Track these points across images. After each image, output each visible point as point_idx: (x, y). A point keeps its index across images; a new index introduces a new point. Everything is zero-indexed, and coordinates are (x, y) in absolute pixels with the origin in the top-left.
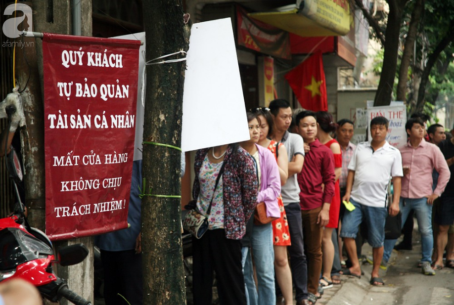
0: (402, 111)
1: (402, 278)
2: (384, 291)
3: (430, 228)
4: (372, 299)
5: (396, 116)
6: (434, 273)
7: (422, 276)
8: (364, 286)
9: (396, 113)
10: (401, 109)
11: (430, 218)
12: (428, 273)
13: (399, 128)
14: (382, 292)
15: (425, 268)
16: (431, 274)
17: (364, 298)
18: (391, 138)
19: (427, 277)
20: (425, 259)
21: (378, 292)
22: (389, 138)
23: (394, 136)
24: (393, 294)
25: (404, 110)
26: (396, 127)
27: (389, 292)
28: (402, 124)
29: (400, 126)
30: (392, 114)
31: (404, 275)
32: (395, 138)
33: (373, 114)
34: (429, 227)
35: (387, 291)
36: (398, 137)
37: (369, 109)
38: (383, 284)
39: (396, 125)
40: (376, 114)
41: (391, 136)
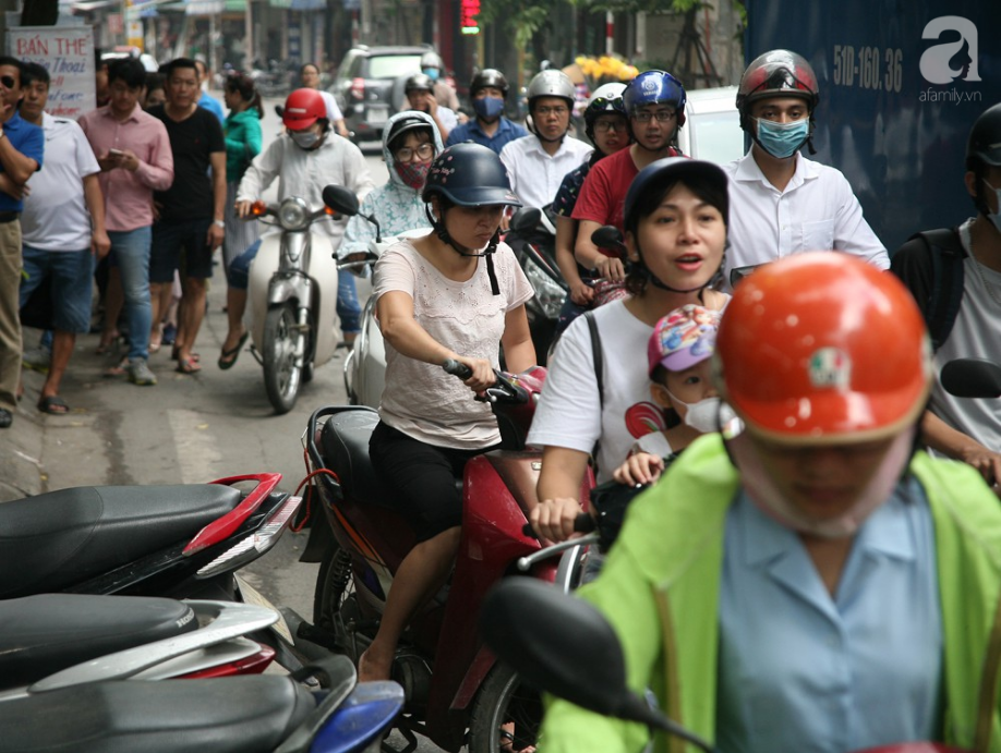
0: (84, 40)
1: (93, 393)
2: (75, 424)
3: (145, 290)
4: (59, 443)
5: (72, 48)
6: (154, 381)
7: (132, 388)
8: (32, 416)
9: (71, 42)
10: (80, 35)
11: (146, 267)
12: (142, 382)
13: (79, 75)
14: (70, 426)
15: (136, 371)
16: (148, 383)
17: (44, 442)
18: (63, 99)
19: (143, 389)
20: (136, 352)
21: (64, 427)
22: (59, 97)
23: (70, 92)
24: (95, 428)
25: (88, 36)
26: (72, 74)
27: (85, 426)
28: (85, 68)
29: (82, 71)
30: (63, 43)
31: (92, 388)
32: (72, 96)
33: (22, 43)
34: (143, 287)
35: (80, 424)
36: (78, 95)
37: (13, 31)
38: (67, 409)
39: (72, 68)
40: (28, 42)
41: (62, 93)
